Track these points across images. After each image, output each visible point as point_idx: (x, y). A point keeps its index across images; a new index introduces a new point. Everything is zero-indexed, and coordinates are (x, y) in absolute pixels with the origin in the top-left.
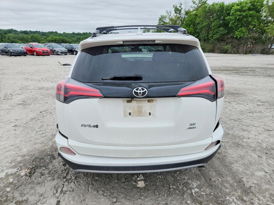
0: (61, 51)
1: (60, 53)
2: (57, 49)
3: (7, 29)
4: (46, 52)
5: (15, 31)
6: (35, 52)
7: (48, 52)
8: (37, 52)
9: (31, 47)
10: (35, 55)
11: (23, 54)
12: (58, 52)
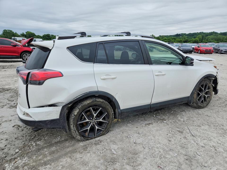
0: (225, 50)
1: (224, 52)
2: (221, 48)
3: (210, 32)
4: (208, 51)
5: (216, 33)
6: (199, 51)
7: (211, 51)
8: (201, 51)
9: (198, 47)
10: (199, 53)
11: (189, 52)
12: (222, 51)
